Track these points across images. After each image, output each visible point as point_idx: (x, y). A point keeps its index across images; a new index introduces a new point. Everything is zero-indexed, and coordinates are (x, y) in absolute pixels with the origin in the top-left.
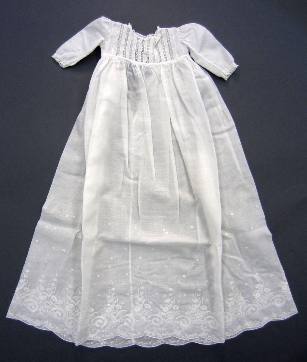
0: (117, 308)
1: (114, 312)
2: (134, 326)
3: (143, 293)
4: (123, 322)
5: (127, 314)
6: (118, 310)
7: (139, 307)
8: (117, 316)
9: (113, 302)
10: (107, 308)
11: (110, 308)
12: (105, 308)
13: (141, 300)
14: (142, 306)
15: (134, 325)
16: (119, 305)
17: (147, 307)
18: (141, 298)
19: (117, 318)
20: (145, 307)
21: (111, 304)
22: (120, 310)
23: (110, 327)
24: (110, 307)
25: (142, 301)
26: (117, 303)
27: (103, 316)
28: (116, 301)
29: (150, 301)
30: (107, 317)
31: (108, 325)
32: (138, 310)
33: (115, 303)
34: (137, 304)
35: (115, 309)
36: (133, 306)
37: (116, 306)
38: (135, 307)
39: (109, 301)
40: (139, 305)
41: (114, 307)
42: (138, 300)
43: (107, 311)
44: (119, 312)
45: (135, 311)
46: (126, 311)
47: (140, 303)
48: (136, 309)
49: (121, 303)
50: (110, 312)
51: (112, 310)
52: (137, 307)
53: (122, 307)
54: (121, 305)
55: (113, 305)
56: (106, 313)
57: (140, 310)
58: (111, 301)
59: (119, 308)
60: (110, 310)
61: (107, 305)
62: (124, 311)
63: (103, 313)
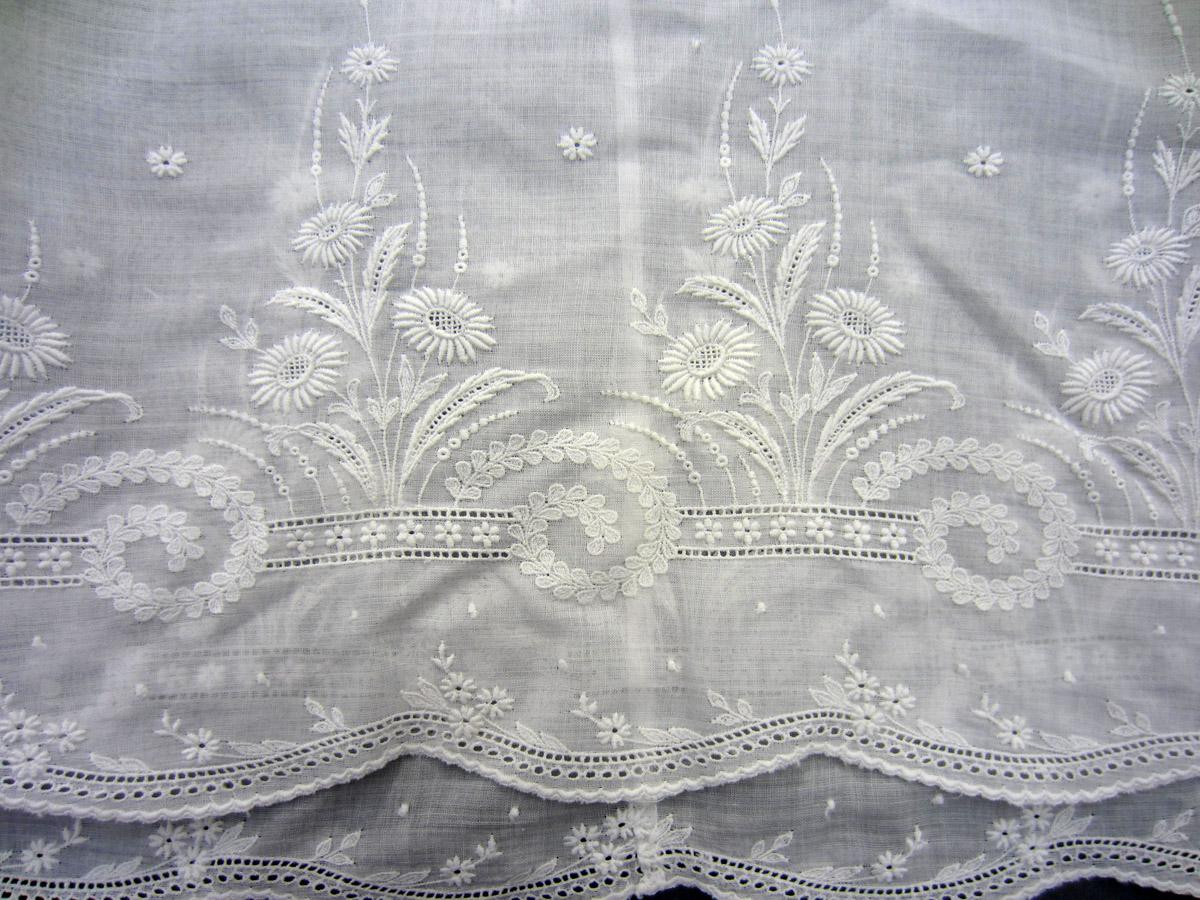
0: (415, 333)
1: (368, 389)
2: (659, 609)
3: (794, 128)
4: (507, 541)
5: (564, 435)
6: (437, 360)
7: (740, 333)
8: (411, 461)
9: (361, 261)
10: (266, 341)
11: (312, 338)
12: (249, 342)
13: (762, 236)
14: (770, 312)
15: (670, 603)
16: (452, 297)
17: (849, 343)
18: (765, 207)
19: (413, 482)
20: (827, 333)
21: (329, 275)
22: (458, 365)
23: (308, 623)
24: (320, 324)
25: (775, 250)
26: (418, 259)
27: (220, 454)
28: (412, 231)
29: (885, 250)
30: (263, 475)
31: (290, 588)
32: (724, 375)
33: (393, 271)
34: (703, 292)
35: (391, 356)
36: (651, 311)
37: (406, 315)
38: (677, 331)
39: (296, 241)
40: (733, 298)
41: (369, 329)
42: (712, 225)
43: (268, 379)
44: (437, 402)
45: (681, 389)
46: (544, 384)
47: (745, 279)
48: (689, 364)
49: (467, 261)
50: (318, 393)
51: (337, 362)
52: (702, 334)
53: (486, 331)
54: (478, 301)
55: (360, 300)
56: (261, 406)
57: (743, 370)
58: (336, 233)
59: (441, 338)
60: (319, 375)
61: (269, 303)
62: (514, 379)
63: (218, 416)
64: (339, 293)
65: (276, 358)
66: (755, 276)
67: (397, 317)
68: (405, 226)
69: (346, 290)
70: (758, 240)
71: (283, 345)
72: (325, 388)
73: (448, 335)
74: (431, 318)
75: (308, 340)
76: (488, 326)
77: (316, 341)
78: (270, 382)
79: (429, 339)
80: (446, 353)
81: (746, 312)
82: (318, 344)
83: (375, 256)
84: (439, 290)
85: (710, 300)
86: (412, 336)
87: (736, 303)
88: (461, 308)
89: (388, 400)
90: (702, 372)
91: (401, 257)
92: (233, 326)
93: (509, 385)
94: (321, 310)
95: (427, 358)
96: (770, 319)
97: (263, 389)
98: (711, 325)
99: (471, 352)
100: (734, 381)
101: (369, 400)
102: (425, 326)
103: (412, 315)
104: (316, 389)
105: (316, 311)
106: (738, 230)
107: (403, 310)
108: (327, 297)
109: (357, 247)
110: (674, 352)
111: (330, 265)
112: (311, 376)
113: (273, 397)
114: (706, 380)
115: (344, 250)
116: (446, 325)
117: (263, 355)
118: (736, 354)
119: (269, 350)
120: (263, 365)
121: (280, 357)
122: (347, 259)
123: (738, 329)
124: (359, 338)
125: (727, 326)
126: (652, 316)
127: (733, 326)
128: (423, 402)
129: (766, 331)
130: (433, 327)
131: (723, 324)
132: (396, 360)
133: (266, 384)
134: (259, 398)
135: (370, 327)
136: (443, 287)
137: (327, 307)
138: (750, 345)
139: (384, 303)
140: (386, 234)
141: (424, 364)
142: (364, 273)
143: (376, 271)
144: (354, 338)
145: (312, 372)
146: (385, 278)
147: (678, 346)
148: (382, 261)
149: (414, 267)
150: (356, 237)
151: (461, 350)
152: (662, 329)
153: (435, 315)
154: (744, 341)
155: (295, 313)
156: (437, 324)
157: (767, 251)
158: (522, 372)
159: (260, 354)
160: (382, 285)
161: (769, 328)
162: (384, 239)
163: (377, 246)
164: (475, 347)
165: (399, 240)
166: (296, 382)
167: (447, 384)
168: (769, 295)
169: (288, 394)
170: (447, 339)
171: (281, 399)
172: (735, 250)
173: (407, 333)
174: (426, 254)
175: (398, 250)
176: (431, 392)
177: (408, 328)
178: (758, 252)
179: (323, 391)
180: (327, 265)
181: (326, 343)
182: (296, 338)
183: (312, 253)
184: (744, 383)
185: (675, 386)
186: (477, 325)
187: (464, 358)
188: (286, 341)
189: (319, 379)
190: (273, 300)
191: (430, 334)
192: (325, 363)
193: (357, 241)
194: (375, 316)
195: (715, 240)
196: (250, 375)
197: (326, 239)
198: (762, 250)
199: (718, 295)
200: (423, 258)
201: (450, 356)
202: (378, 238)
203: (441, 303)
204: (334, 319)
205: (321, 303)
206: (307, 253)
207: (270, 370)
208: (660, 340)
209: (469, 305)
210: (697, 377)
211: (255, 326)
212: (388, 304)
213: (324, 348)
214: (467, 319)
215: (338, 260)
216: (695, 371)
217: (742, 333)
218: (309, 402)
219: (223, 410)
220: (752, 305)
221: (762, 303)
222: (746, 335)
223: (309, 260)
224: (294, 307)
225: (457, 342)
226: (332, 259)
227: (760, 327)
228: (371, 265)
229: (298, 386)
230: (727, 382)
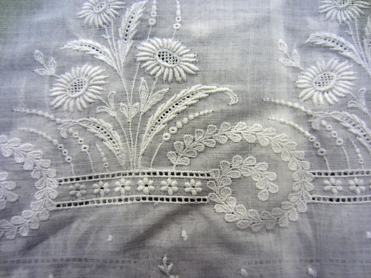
0: (150, 64)
1: (121, 97)
4: (206, 191)
5: (241, 125)
6: (163, 80)
8: (146, 142)
9: (117, 23)
10: (61, 70)
11: (88, 68)
12: (51, 71)
14: (361, 54)
15: (308, 231)
16: (172, 43)
19: (147, 155)
21: (99, 32)
22: (175, 83)
24: (93, 60)
26: (152, 21)
27: (32, 137)
28: (148, 5)
30: (57, 150)
32: (337, 90)
33: (137, 28)
34: (321, 42)
35: (135, 78)
36: (290, 53)
37: (144, 53)
38: (306, 64)
39: (80, 13)
40: (339, 45)
41: (122, 62)
42: (325, 4)
43: (61, 92)
44: (162, 105)
45: (311, 98)
46: (228, 94)
47: (345, 34)
48: (314, 84)
49: (181, 23)
50: (91, 100)
51: (103, 82)
52: (321, 66)
53: (192, 63)
54: (188, 45)
55: (117, 46)
56: (56, 108)
57: (348, 87)
58: (103, 8)
59: (165, 67)
60: (92, 90)
61: (63, 48)
62: (210, 91)
63: (31, 115)
64: (104, 42)
65: (65, 79)
66: (351, 33)
67: (139, 55)
68: (144, 2)
69: (109, 40)
70: (352, 12)
71: (71, 72)
72: (95, 97)
73: (169, 65)
74: (159, 56)
75: (85, 69)
76: (194, 60)
77: (90, 70)
78: (63, 94)
79: (158, 68)
80: (168, 76)
81: (347, 54)
82: (91, 72)
83: (126, 20)
84: (164, 39)
85: (325, 47)
86: (147, 66)
87: (340, 49)
88: (177, 49)
89: (133, 104)
90: (323, 89)
91: (141, 20)
92: (42, 62)
93: (207, 95)
94: (94, 52)
95: (157, 79)
96: (362, 58)
97: (58, 98)
98: (326, 61)
99: (184, 75)
100: (344, 94)
101: (121, 104)
102: (156, 60)
103: (147, 54)
104: (90, 98)
105: (91, 53)
106: (341, 6)
107: (142, 51)
108: (97, 44)
109: (116, 15)
110: (305, 77)
111: (100, 27)
112: (87, 90)
113: (64, 103)
114: (326, 93)
115: (108, 18)
116: (168, 59)
117: (59, 78)
118: (343, 78)
119: (62, 75)
120: (58, 84)
121: (69, 79)
122: (110, 23)
123: (343, 64)
124: (116, 68)
125: (336, 61)
126: (291, 55)
127: (340, 62)
128: (153, 106)
129: (360, 65)
130: (160, 61)
131: (333, 60)
132: (138, 80)
133: (60, 95)
134: (55, 104)
135: (123, 61)
136: (166, 37)
137: (97, 50)
138: (351, 73)
139: (131, 47)
140: (133, 7)
141: (155, 83)
142: (120, 30)
143: (127, 28)
144: (113, 68)
145: (88, 88)
146: (132, 32)
147: (307, 73)
148: (130, 22)
149: (149, 26)
150: (116, 9)
151: (177, 74)
152: (297, 63)
153: (162, 54)
154: (347, 70)
155: (79, 54)
156: (163, 59)
157: (358, 18)
158: (215, 87)
159: (57, 78)
160: (130, 36)
161: (362, 63)
162: (131, 10)
163: (128, 14)
164: (186, 72)
165: (140, 10)
166: (77, 94)
167: (168, 95)
168: (360, 44)
169: (72, 101)
170: (169, 68)
171: (69, 104)
172: (339, 18)
173: (145, 65)
174: (156, 18)
175: (140, 16)
176: (158, 100)
177: (145, 61)
178: (353, 19)
179: (94, 99)
180: (97, 26)
181: (96, 71)
182: (78, 68)
183: (89, 19)
184: (349, 94)
185: (306, 97)
186: (187, 59)
187: (179, 79)
188: (73, 70)
189: (91, 92)
190: (66, 46)
191: (158, 65)
192: (96, 82)
193: (115, 12)
194: (126, 55)
195: (326, 12)
196: (51, 90)
197: (98, 11)
198: (355, 17)
199: (330, 44)
200: (155, 21)
201: (170, 78)
202: (128, 9)
203: (165, 47)
204: (101, 57)
205: (94, 48)
206: (86, 19)
207: (62, 87)
208: (296, 70)
209: (182, 47)
210: (320, 91)
211: (55, 62)
212: (133, 48)
213: (94, 74)
214: (181, 56)
215: (104, 24)
216: (318, 88)
217: (345, 66)
218: (85, 106)
219: (34, 111)
220: (351, 50)
221: (356, 48)
222: (348, 67)
223: (87, 24)
224: (78, 50)
225: (175, 69)
226: (101, 23)
227: (357, 63)
228: (123, 25)
229: (79, 97)
230: (339, 94)
